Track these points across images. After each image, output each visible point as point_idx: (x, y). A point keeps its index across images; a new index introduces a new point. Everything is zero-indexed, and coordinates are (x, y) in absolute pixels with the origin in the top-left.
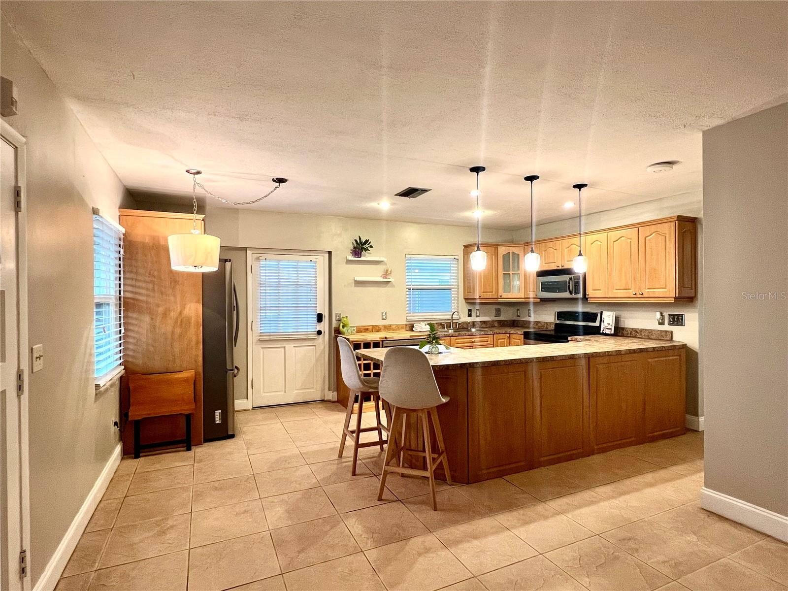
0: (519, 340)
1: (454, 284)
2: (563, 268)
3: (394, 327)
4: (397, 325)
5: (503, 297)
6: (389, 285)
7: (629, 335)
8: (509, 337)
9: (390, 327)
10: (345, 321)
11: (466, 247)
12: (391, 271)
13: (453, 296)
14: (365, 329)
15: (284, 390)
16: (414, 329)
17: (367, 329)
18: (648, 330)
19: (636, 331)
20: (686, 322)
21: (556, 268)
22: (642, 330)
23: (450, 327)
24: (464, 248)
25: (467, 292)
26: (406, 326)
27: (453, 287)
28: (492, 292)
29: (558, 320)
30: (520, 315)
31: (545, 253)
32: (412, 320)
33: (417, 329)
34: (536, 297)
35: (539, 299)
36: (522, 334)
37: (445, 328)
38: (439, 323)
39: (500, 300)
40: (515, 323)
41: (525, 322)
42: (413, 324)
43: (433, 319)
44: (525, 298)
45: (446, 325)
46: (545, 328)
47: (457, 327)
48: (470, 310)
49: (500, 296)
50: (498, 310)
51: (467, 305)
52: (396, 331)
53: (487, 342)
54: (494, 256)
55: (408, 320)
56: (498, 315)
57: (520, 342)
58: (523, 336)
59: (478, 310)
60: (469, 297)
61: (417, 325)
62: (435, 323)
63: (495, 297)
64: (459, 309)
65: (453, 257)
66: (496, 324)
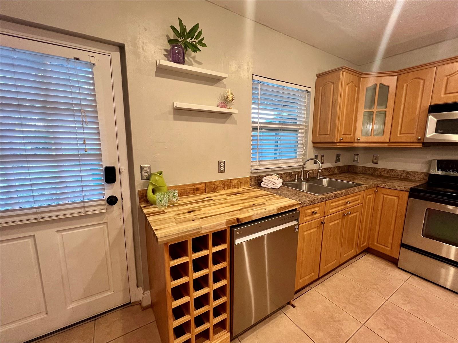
0: (396, 198)
1: (302, 123)
3: (235, 182)
4: (239, 180)
5: (360, 141)
6: (229, 120)
8: (376, 192)
9: (231, 182)
10: (156, 181)
11: (319, 76)
12: (233, 97)
13: (299, 138)
14: (194, 190)
15: (44, 310)
16: (262, 185)
17: (197, 189)
23: (300, 178)
24: (317, 78)
25: (319, 135)
26: (251, 179)
27: (300, 127)
28: (350, 135)
29: (438, 170)
30: (358, 160)
31: (448, 79)
32: (258, 171)
33: (267, 185)
34: (416, 141)
35: (421, 144)
36: (406, 191)
37: (295, 179)
38: (287, 173)
39: (355, 145)
40: (350, 169)
41: (367, 168)
42: (259, 176)
43: (282, 169)
44: (390, 142)
45: (297, 175)
46: (402, 177)
47: (307, 177)
48: (316, 156)
49: (358, 140)
50: (338, 156)
51: (314, 150)
52: (238, 188)
53: (358, 200)
54: (357, 89)
55: (254, 171)
56: (338, 161)
57: (397, 200)
58: (407, 194)
59: (323, 156)
60: (323, 141)
61: (268, 180)
62: (283, 173)
63: (352, 141)
64: (306, 155)
65: (305, 89)
66: (336, 171)
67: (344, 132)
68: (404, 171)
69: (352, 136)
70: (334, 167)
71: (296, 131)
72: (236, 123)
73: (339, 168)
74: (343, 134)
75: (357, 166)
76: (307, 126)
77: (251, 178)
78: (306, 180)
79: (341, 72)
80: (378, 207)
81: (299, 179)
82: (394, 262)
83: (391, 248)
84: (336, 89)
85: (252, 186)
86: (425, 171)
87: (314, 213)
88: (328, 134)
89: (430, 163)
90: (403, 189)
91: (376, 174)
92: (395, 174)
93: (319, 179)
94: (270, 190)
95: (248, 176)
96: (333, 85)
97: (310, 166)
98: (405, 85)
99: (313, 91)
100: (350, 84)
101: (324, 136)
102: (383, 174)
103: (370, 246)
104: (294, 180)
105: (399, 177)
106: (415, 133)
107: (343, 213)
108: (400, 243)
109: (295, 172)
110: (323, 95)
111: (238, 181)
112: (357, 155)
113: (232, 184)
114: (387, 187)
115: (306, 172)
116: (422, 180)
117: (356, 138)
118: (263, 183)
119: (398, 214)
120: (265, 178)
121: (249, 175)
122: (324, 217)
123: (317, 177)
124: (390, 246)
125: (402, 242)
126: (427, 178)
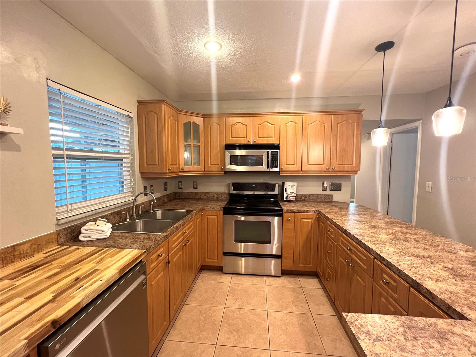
0: (215, 217)
2: (255, 143)
5: (184, 170)
7: (299, 200)
8: (202, 214)
9: (15, 250)
11: (140, 102)
12: (7, 107)
16: (81, 238)
18: (315, 195)
19: (305, 196)
20: (342, 188)
21: (246, 143)
22: (310, 195)
23: (132, 215)
24: (137, 104)
25: (147, 165)
26: (58, 235)
27: (125, 156)
28: (176, 165)
29: (234, 191)
30: (182, 187)
31: (232, 127)
32: (71, 219)
33: (89, 237)
34: (221, 170)
35: (224, 173)
36: (221, 210)
37: (126, 218)
38: (115, 212)
39: (181, 174)
40: (176, 195)
41: (190, 194)
42: (73, 226)
43: (107, 208)
44: (205, 171)
45: (128, 214)
46: (215, 198)
47: (140, 213)
48: (146, 188)
49: (182, 169)
50: (166, 184)
51: (143, 181)
52: (32, 255)
53: (191, 227)
54: (176, 122)
55: (63, 221)
56: (166, 189)
57: (217, 218)
58: (222, 212)
59: (152, 186)
60: (152, 171)
61: (90, 229)
62: (110, 214)
63: (178, 171)
64: (135, 187)
65: (127, 113)
66: (166, 200)
67: (171, 163)
68: (215, 193)
69: (177, 165)
70: (163, 196)
71: (121, 160)
72: (18, 148)
73: (168, 196)
74: (170, 164)
75: (182, 192)
76: (133, 155)
77: (58, 233)
78: (139, 217)
79: (163, 105)
80: (205, 227)
81: (131, 217)
82: (220, 269)
83: (218, 260)
84: (159, 120)
85: (62, 245)
86: (227, 192)
87: (159, 256)
88: (156, 165)
89: (228, 185)
90: (219, 209)
91: (197, 197)
92: (210, 196)
93: (152, 211)
94: (96, 243)
95: (52, 231)
96: (156, 116)
97: (142, 199)
98: (209, 126)
99: (135, 116)
100: (171, 118)
101: (152, 166)
102: (202, 197)
103: (203, 264)
104: (125, 220)
105: (213, 198)
106: (219, 164)
107: (183, 243)
108: (222, 253)
109: (124, 210)
110: (147, 123)
111: (32, 245)
112: (181, 182)
113: (18, 253)
114: (209, 209)
115: (137, 207)
116: (226, 198)
117: (180, 169)
118: (81, 235)
119: (219, 230)
120: (85, 227)
121: (55, 228)
122: (168, 255)
123: (150, 209)
124: (216, 258)
125: (224, 251)
126: (229, 197)
